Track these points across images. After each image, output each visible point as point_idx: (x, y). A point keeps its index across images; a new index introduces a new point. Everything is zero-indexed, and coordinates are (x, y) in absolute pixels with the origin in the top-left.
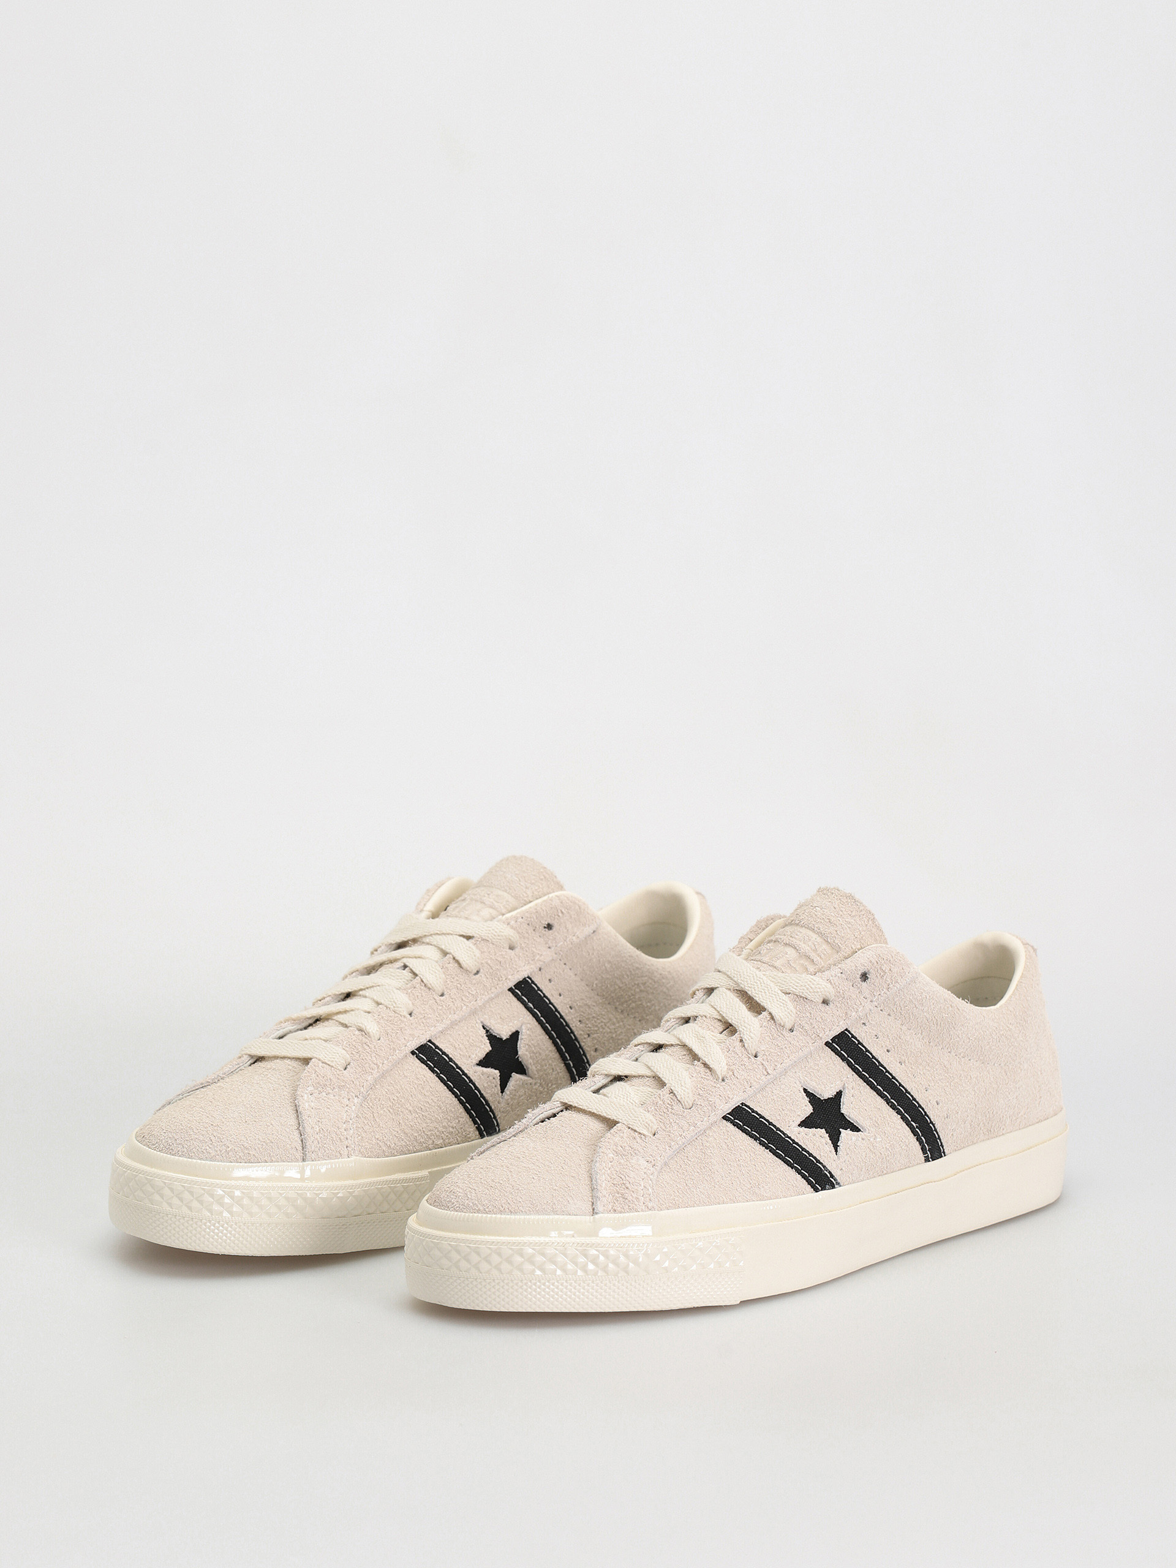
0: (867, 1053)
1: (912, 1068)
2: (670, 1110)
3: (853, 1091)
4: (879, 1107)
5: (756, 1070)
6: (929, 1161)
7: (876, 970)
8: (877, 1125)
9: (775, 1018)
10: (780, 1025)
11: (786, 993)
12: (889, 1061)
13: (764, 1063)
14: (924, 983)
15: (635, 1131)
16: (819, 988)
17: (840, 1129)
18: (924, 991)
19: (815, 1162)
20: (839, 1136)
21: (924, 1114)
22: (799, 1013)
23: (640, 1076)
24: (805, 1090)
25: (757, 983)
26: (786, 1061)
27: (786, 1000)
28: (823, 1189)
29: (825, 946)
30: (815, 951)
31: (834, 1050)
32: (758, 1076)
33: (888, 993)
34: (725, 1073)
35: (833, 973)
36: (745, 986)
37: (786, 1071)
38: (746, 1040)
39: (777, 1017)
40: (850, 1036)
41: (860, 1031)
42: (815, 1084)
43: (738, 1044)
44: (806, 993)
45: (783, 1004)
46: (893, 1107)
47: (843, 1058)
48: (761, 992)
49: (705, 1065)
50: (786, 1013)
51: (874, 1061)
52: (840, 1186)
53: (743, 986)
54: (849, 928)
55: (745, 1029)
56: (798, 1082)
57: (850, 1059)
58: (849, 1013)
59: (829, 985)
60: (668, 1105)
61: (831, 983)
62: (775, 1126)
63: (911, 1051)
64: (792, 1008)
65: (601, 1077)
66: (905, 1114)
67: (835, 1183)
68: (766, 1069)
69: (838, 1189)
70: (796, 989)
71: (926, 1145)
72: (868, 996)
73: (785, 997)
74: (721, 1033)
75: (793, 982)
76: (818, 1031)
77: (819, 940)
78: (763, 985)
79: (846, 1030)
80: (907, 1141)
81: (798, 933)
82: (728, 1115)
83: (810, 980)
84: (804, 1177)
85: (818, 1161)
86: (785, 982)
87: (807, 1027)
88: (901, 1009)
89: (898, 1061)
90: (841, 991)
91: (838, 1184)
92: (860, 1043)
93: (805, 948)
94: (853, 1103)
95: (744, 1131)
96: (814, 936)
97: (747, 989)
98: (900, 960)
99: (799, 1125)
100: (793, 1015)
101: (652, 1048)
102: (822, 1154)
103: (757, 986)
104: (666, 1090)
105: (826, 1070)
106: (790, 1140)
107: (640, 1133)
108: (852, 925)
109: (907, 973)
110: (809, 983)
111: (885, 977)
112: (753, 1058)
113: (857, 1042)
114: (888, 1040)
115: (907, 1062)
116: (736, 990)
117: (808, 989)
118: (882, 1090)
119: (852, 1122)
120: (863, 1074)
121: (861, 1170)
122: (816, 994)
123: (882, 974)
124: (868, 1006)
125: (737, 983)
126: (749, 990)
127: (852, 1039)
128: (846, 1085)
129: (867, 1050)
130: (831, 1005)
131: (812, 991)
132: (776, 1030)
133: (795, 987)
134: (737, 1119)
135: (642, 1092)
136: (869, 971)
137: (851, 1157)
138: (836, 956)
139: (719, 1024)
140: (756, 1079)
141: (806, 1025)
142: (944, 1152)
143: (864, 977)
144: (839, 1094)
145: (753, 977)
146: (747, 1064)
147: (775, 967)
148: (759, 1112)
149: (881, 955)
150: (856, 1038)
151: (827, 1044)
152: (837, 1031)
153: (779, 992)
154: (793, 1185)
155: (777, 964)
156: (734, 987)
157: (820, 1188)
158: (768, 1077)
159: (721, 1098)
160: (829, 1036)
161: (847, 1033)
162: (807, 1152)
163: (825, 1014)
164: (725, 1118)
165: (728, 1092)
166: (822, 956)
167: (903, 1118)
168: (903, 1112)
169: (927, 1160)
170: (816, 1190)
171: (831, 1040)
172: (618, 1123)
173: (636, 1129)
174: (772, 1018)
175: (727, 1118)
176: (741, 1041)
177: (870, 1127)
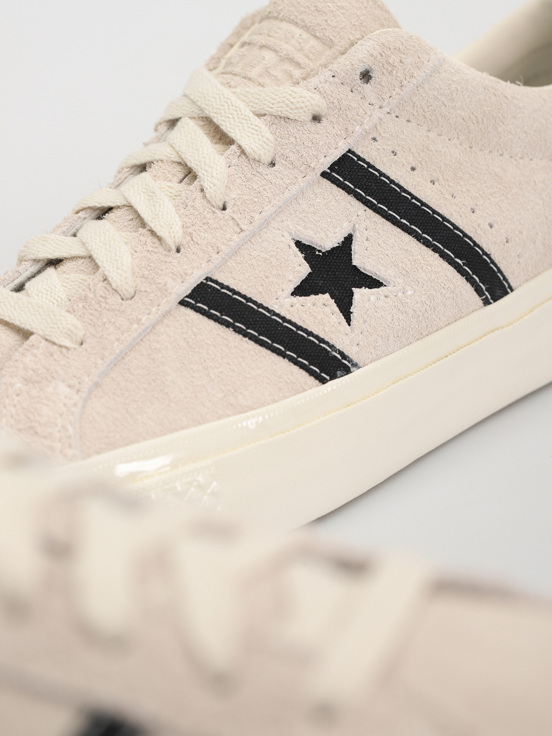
0: (382, 178)
1: (449, 186)
2: (103, 305)
3: (366, 232)
4: (406, 248)
5: (224, 228)
6: (490, 303)
7: (381, 65)
8: (405, 273)
9: (245, 151)
10: (254, 160)
11: (260, 115)
12: (414, 183)
13: (235, 216)
14: (453, 71)
15: (54, 343)
16: (303, 102)
17: (353, 289)
18: (453, 81)
19: (317, 342)
20: (352, 299)
21: (472, 244)
22: (279, 140)
23: (74, 257)
24: (298, 244)
25: (223, 106)
26: (266, 208)
27: (260, 125)
28: (333, 377)
29: (313, 42)
30: (301, 50)
31: (334, 181)
32: (228, 236)
33: (402, 93)
34: (180, 240)
35: (322, 78)
36: (210, 112)
37: (267, 222)
38: (207, 189)
39: (248, 150)
40: (356, 159)
41: (369, 149)
42: (312, 232)
43: (199, 195)
44: (286, 111)
45: (256, 131)
46: (427, 244)
47: (348, 190)
48: (229, 118)
49: (153, 233)
50: (261, 143)
51: (393, 186)
52: (359, 368)
53: (207, 112)
54: (343, 14)
55: (206, 173)
56: (286, 235)
57: (359, 191)
58: (350, 128)
59: (317, 96)
60: (101, 299)
61: (320, 92)
62: (255, 303)
63: (445, 164)
64: (268, 135)
65: (28, 264)
66: (445, 250)
67: (349, 365)
68: (238, 225)
69: (355, 374)
70: (272, 108)
71: (481, 284)
72: (374, 101)
73: (257, 121)
74: (181, 182)
75: (268, 98)
76: (308, 160)
77: (305, 35)
78: (231, 108)
79: (349, 151)
80: (451, 286)
81: (278, 31)
82: (187, 299)
83: (290, 93)
84: (302, 366)
85: (322, 341)
86: (258, 99)
87: (293, 157)
88: (424, 111)
89: (429, 181)
90: (335, 101)
91: (355, 365)
92: (370, 166)
93: (287, 48)
94: (369, 249)
95: (211, 317)
96: (297, 31)
97: (212, 115)
98: (414, 47)
99: (292, 294)
100: (270, 144)
101: (95, 214)
102: (327, 329)
103: (224, 109)
104: (98, 276)
105: (327, 211)
106: (278, 319)
107: (61, 346)
108: (347, 10)
109: (426, 62)
110: (289, 97)
111: (394, 72)
112: (219, 213)
113: (366, 166)
114: (411, 155)
115: (441, 178)
116: (202, 117)
117: (287, 105)
118: (408, 224)
119: (370, 275)
120: (380, 207)
121: (388, 340)
122: (300, 110)
123: (390, 69)
124: (377, 114)
125: (201, 109)
126: (214, 117)
127: (359, 162)
128: (357, 226)
129: (382, 174)
130: (324, 122)
131: (293, 107)
132: (250, 167)
133: (272, 106)
134: (199, 302)
135: (73, 282)
136: (371, 68)
137: (370, 326)
138: (328, 53)
139: (179, 168)
140: (225, 241)
141: (291, 155)
142: (510, 287)
143: (366, 76)
144: (349, 240)
145: (220, 98)
146: (211, 222)
147: (250, 79)
148: (232, 287)
149: (386, 44)
150: (364, 161)
151: (324, 175)
152: (335, 155)
153: (251, 115)
154: (286, 382)
155: (253, 73)
156: (198, 114)
157: (328, 378)
158: (243, 234)
159: (174, 277)
160: (325, 165)
161: (350, 155)
162: (305, 331)
163: (316, 136)
164: (182, 303)
165: (185, 267)
166: (311, 55)
167: (443, 256)
168: (442, 248)
169: (486, 302)
170: (323, 381)
171: (329, 168)
172: (32, 334)
173: (55, 340)
174: (243, 152)
175: (185, 303)
176: (202, 190)
177: (395, 277)
